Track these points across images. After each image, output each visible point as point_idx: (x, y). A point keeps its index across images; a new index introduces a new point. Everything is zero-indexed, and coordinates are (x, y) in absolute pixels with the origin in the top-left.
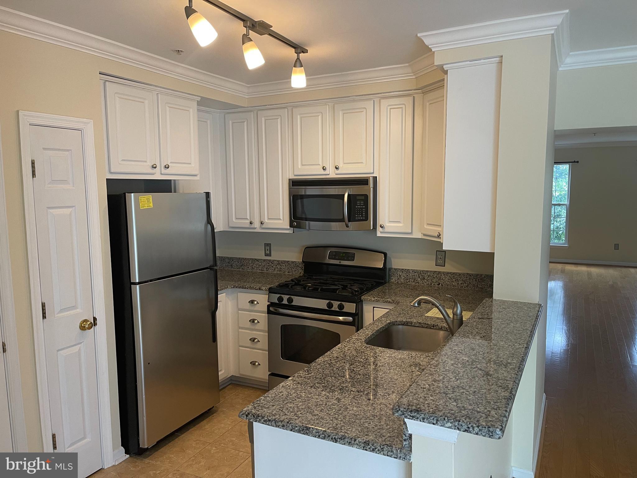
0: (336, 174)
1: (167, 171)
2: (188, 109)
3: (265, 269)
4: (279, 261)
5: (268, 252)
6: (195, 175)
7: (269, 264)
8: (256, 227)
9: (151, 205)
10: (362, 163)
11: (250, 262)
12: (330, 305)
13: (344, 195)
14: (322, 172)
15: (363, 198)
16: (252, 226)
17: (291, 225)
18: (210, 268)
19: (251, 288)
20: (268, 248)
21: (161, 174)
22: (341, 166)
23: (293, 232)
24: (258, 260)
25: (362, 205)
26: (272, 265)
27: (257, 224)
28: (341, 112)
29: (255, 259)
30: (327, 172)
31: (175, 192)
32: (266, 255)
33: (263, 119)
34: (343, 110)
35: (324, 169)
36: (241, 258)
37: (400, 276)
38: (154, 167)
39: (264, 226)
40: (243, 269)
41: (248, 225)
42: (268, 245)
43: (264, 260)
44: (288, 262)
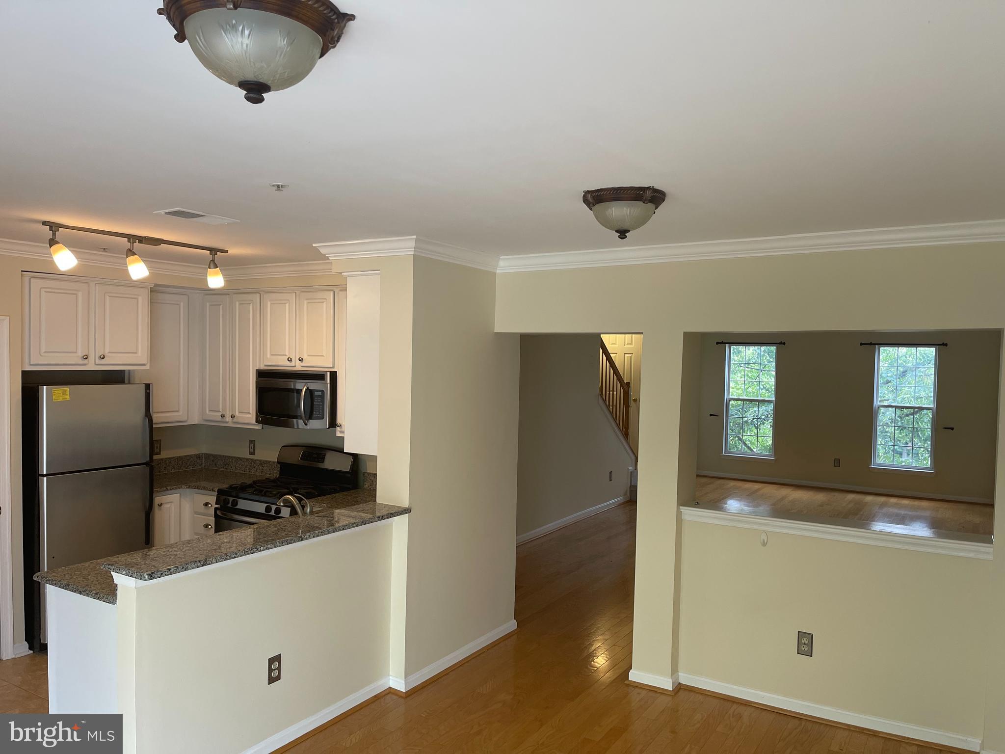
0: (302, 367)
1: (103, 361)
2: (136, 297)
3: (248, 470)
4: (262, 460)
5: (252, 450)
6: (144, 365)
7: (251, 463)
8: (227, 421)
9: (68, 397)
10: (323, 356)
11: (233, 461)
12: (268, 509)
13: (301, 390)
14: (288, 363)
15: (320, 393)
16: (224, 420)
17: (257, 421)
18: (146, 464)
19: (205, 488)
20: (252, 445)
21: (96, 364)
22: (305, 357)
23: (262, 428)
24: (240, 459)
25: (319, 402)
26: (255, 465)
27: (228, 418)
28: (306, 302)
29: (239, 458)
30: (293, 364)
31: (129, 383)
32: (251, 453)
33: (237, 303)
34: (307, 299)
35: (290, 360)
36: (226, 456)
37: (372, 481)
38: (86, 358)
39: (235, 420)
40: (226, 469)
41: (220, 418)
42: (252, 442)
43: (247, 459)
44: (270, 462)
